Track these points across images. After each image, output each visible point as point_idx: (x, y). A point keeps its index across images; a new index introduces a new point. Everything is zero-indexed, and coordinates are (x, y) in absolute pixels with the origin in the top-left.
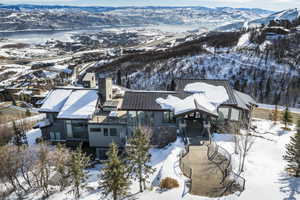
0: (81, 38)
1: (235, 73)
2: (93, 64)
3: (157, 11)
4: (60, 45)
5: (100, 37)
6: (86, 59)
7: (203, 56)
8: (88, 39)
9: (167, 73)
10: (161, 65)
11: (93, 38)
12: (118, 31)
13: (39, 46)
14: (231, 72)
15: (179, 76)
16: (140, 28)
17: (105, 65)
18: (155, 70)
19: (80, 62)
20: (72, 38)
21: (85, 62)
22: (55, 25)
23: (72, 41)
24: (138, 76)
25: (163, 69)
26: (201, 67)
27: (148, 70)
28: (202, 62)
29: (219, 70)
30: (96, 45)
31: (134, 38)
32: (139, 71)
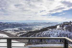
0: (20, 29)
2: (21, 34)
4: (15, 30)
6: (20, 33)
9: (40, 36)
10: (38, 34)
11: (23, 29)
12: (28, 27)
13: (10, 31)
14: (57, 35)
16: (32, 27)
17: (24, 34)
18: (36, 35)
19: (18, 34)
21: (20, 34)
23: (18, 30)
25: (38, 35)
26: (48, 34)
28: (48, 33)
29: (54, 34)
30: (23, 30)
31: (31, 29)
32: (32, 35)
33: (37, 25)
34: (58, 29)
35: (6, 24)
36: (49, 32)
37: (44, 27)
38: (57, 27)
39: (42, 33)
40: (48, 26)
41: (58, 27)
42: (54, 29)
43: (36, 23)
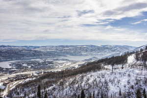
0: (17, 65)
1: (132, 83)
2: (21, 82)
3: (66, 48)
5: (28, 64)
7: (103, 71)
8: (21, 66)
9: (77, 85)
10: (71, 80)
11: (25, 65)
14: (129, 83)
15: (86, 87)
16: (55, 58)
17: (30, 82)
18: (67, 84)
19: (12, 81)
20: (10, 65)
21: (16, 80)
24: (54, 89)
25: (73, 83)
26: (103, 80)
27: (62, 84)
28: (103, 76)
30: (26, 69)
31: (51, 65)
32: (54, 85)
33: (67, 53)
34: (132, 66)
36: (106, 76)
37: (91, 59)
38: (127, 60)
39: (85, 79)
40: (100, 57)
41: (131, 59)
42: (120, 66)
43: (67, 46)
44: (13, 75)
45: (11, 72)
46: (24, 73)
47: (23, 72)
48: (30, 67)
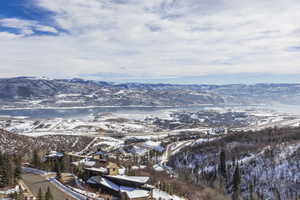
0: (180, 116)
2: (188, 143)
3: (270, 89)
4: (158, 122)
5: (200, 116)
6: (183, 137)
8: (187, 117)
10: (292, 148)
11: (193, 116)
12: (222, 111)
13: (138, 122)
17: (200, 146)
19: (175, 141)
20: (171, 116)
21: (180, 140)
22: (157, 102)
23: (171, 119)
24: (253, 162)
27: (270, 155)
30: (196, 124)
31: (241, 119)
32: (253, 156)
33: (274, 98)
35: (121, 92)
44: (176, 132)
45: (172, 127)
46: (193, 130)
47: (191, 127)
48: (202, 120)
